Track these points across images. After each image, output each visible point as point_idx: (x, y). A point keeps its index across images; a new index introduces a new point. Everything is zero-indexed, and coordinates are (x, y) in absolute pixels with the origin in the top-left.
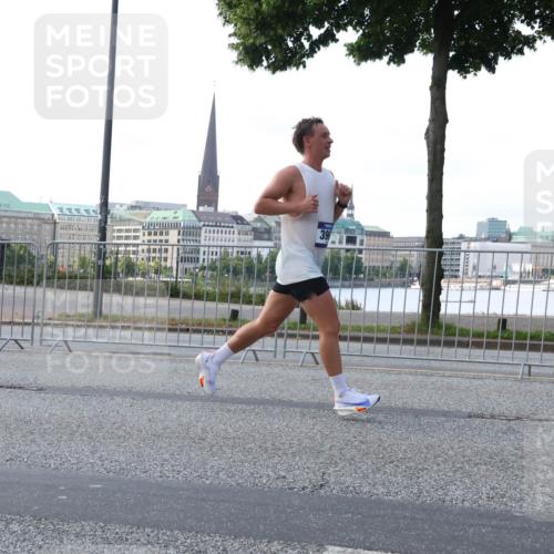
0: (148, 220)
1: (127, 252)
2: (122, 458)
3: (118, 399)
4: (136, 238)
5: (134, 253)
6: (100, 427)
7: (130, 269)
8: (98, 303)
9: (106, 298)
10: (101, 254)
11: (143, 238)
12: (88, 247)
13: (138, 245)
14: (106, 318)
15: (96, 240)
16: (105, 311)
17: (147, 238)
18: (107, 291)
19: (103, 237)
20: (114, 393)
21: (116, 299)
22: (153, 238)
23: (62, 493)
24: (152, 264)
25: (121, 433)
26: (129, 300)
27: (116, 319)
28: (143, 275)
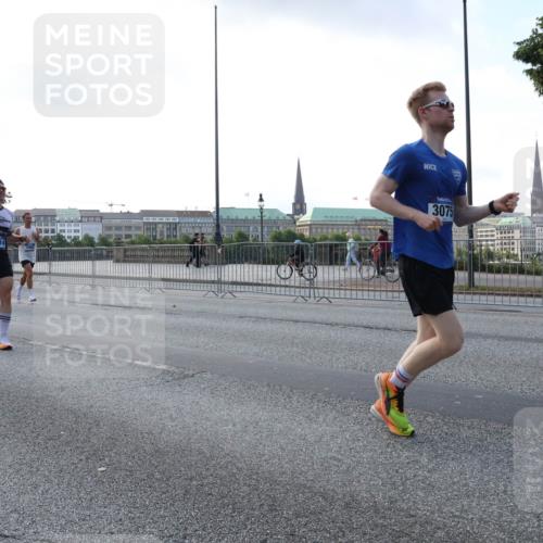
0: (499, 224)
1: (487, 245)
2: (495, 379)
3: (489, 341)
4: (493, 236)
5: (492, 245)
6: (479, 358)
7: (490, 255)
8: (471, 278)
9: (476, 275)
10: (471, 247)
11: (497, 235)
12: (462, 243)
13: (494, 240)
14: (477, 287)
15: (467, 238)
16: (476, 283)
17: (499, 235)
18: (477, 271)
19: (471, 236)
20: (486, 337)
21: (483, 275)
22: (503, 235)
23: (457, 400)
24: (504, 252)
25: (492, 362)
26: (491, 276)
27: (483, 289)
28: (499, 259)
